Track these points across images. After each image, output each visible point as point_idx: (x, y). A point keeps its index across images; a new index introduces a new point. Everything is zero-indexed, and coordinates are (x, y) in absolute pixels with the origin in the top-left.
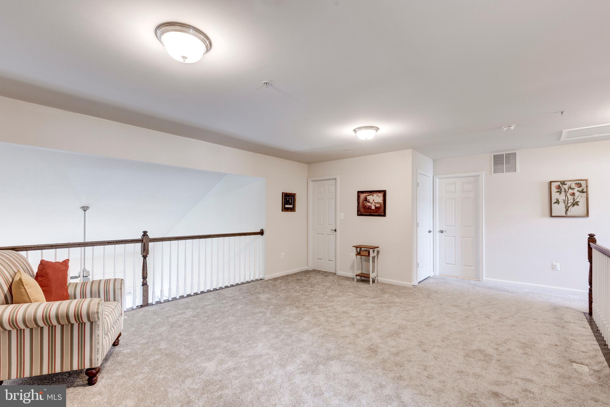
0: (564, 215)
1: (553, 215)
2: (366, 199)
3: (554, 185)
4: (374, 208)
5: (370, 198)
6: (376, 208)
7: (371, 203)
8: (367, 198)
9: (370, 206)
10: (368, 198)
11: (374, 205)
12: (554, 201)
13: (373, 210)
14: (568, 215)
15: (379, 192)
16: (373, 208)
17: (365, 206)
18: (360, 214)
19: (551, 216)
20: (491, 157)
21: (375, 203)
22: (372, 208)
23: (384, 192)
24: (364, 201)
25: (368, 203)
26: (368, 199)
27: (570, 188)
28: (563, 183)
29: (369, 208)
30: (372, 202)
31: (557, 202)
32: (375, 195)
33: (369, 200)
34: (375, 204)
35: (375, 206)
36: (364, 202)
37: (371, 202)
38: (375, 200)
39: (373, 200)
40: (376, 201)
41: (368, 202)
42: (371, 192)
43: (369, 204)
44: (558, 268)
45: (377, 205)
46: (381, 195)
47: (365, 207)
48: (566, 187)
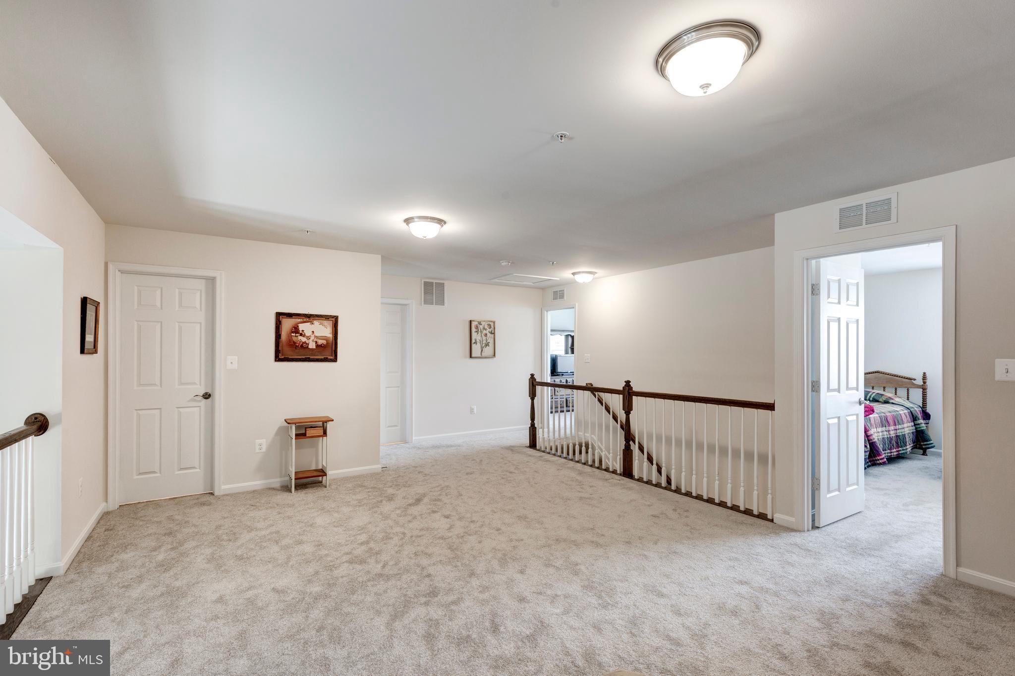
0: (480, 356)
1: (473, 356)
2: (295, 330)
3: (474, 324)
4: (314, 347)
5: (304, 327)
6: (317, 346)
7: (308, 338)
8: (298, 326)
9: (305, 343)
10: (302, 327)
11: (313, 341)
12: (473, 341)
13: (313, 351)
14: (483, 356)
15: (327, 317)
16: (312, 346)
17: (295, 343)
18: (280, 356)
19: (471, 357)
20: (421, 283)
21: (315, 337)
22: (310, 347)
23: (335, 321)
24: (293, 332)
25: (300, 338)
26: (301, 329)
27: (484, 329)
28: (480, 323)
29: (304, 346)
30: (310, 336)
31: (476, 343)
32: (316, 323)
33: (303, 331)
34: (315, 340)
35: (316, 342)
36: (292, 334)
37: (307, 334)
38: (317, 332)
39: (313, 332)
40: (317, 334)
41: (301, 335)
42: (309, 318)
43: (303, 339)
44: (475, 411)
45: (320, 342)
46: (329, 325)
47: (293, 345)
48: (481, 327)
